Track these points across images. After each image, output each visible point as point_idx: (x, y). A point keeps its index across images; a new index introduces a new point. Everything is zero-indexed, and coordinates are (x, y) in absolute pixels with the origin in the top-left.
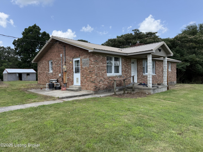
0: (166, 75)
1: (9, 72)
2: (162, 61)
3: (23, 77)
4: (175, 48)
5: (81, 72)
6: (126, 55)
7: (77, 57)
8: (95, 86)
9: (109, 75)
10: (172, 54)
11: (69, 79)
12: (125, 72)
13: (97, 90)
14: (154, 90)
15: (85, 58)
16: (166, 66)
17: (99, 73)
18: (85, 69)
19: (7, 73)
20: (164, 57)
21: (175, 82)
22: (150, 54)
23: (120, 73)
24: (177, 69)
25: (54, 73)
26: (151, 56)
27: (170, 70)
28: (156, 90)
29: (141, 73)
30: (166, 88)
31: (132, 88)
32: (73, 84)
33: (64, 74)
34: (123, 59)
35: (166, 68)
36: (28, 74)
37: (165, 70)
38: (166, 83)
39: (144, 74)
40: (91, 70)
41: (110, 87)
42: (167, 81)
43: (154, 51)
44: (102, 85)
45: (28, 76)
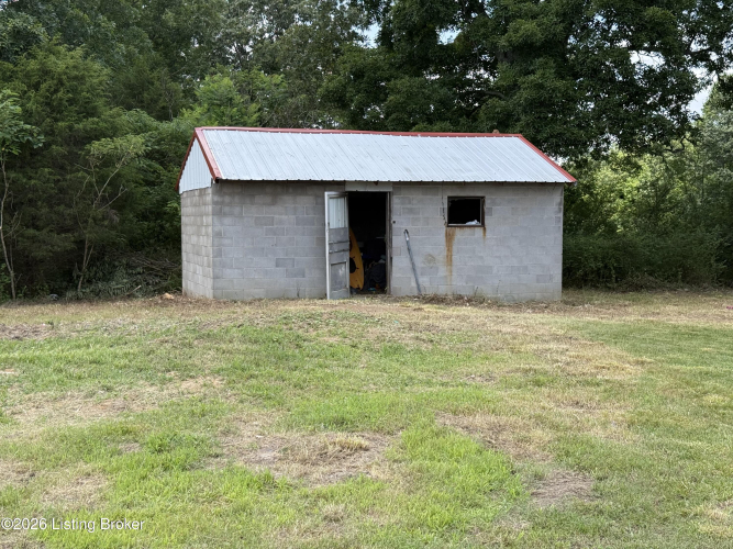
3: (396, 238)
36: (465, 206)
45: (467, 235)
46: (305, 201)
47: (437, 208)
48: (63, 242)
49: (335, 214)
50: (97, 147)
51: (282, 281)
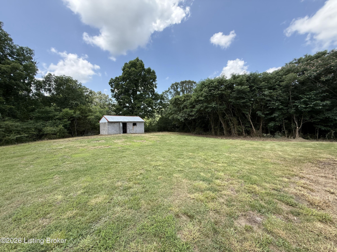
1: (109, 121)
19: (106, 121)
36: (135, 124)
45: (135, 127)
46: (118, 124)
47: (132, 124)
48: (83, 129)
49: (121, 125)
50: (88, 118)
51: (115, 132)
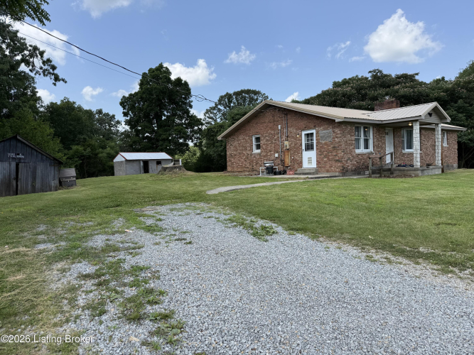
0: (440, 151)
1: (128, 159)
2: (434, 130)
3: (150, 167)
4: (456, 102)
5: (317, 149)
6: (380, 122)
7: (309, 129)
8: (343, 167)
9: (358, 151)
10: (449, 119)
11: (293, 161)
12: (378, 147)
13: (345, 172)
14: (423, 170)
15: (324, 129)
16: (440, 137)
17: (346, 149)
18: (326, 144)
19: (124, 160)
20: (437, 124)
21: (456, 165)
22: (417, 120)
23: (371, 149)
24: (459, 143)
25: (264, 154)
26: (418, 124)
27: (445, 145)
28: (425, 172)
29: (400, 149)
30: (441, 170)
31: (389, 170)
32: (301, 167)
33: (286, 154)
34: (375, 129)
35: (440, 140)
36: (159, 162)
37: (438, 144)
38: (440, 162)
39: (403, 151)
40: (337, 145)
41: (358, 168)
42: (442, 160)
43: (423, 117)
44: (350, 165)
45: (159, 165)
47: (155, 163)
48: (94, 170)
49: (142, 164)
51: (134, 172)
